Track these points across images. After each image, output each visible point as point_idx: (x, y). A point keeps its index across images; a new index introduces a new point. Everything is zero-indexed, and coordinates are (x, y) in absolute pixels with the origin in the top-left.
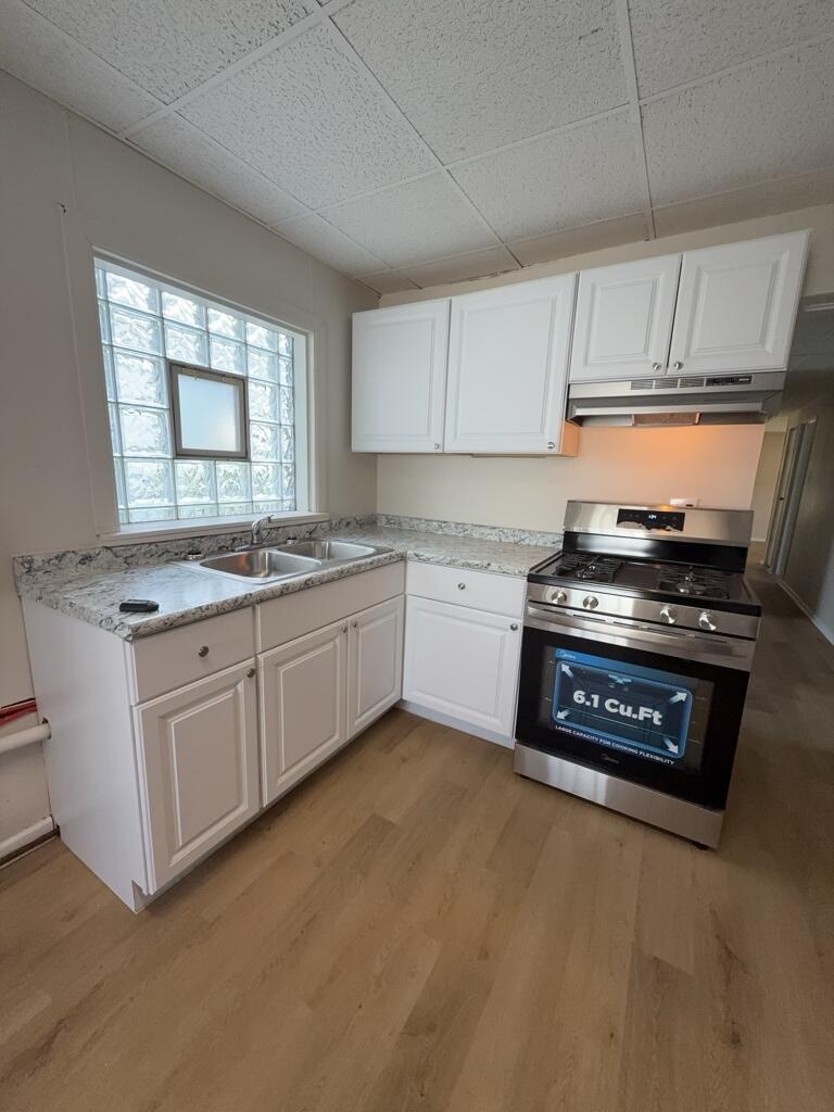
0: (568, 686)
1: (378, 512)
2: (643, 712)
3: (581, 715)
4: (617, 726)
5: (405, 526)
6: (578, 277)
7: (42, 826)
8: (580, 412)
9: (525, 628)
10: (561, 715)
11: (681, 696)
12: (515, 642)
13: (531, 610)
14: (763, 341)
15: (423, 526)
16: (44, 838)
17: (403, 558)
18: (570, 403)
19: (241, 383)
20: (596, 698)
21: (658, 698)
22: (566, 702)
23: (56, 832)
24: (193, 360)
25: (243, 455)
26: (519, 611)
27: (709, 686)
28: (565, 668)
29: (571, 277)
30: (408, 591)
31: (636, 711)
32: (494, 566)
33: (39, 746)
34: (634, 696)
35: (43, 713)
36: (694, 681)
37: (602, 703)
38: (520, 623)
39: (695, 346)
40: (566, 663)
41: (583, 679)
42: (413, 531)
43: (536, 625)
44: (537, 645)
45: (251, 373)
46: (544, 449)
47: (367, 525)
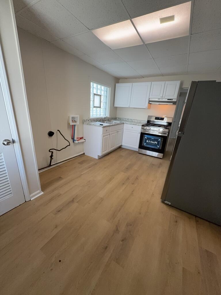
0: (146, 140)
1: (117, 117)
2: (155, 142)
3: (147, 144)
4: (152, 145)
5: (122, 119)
6: (152, 83)
7: (82, 153)
8: (150, 103)
9: (141, 133)
10: (145, 144)
11: (159, 140)
12: (140, 135)
13: (142, 130)
14: (174, 95)
15: (125, 119)
16: (83, 154)
17: (124, 123)
18: (149, 101)
19: (100, 96)
20: (149, 141)
21: (157, 140)
22: (146, 142)
23: (84, 154)
24: (96, 93)
25: (100, 107)
26: (140, 131)
27: (163, 138)
28: (146, 138)
29: (151, 82)
30: (124, 128)
31: (154, 142)
32: (137, 124)
33: (83, 142)
34: (154, 140)
35: (84, 139)
36: (161, 138)
37: (150, 142)
38: (140, 132)
39: (166, 94)
40: (146, 137)
41: (148, 139)
42: (123, 120)
43: (142, 132)
44: (142, 135)
45: (102, 94)
46: (145, 108)
47: (115, 119)
